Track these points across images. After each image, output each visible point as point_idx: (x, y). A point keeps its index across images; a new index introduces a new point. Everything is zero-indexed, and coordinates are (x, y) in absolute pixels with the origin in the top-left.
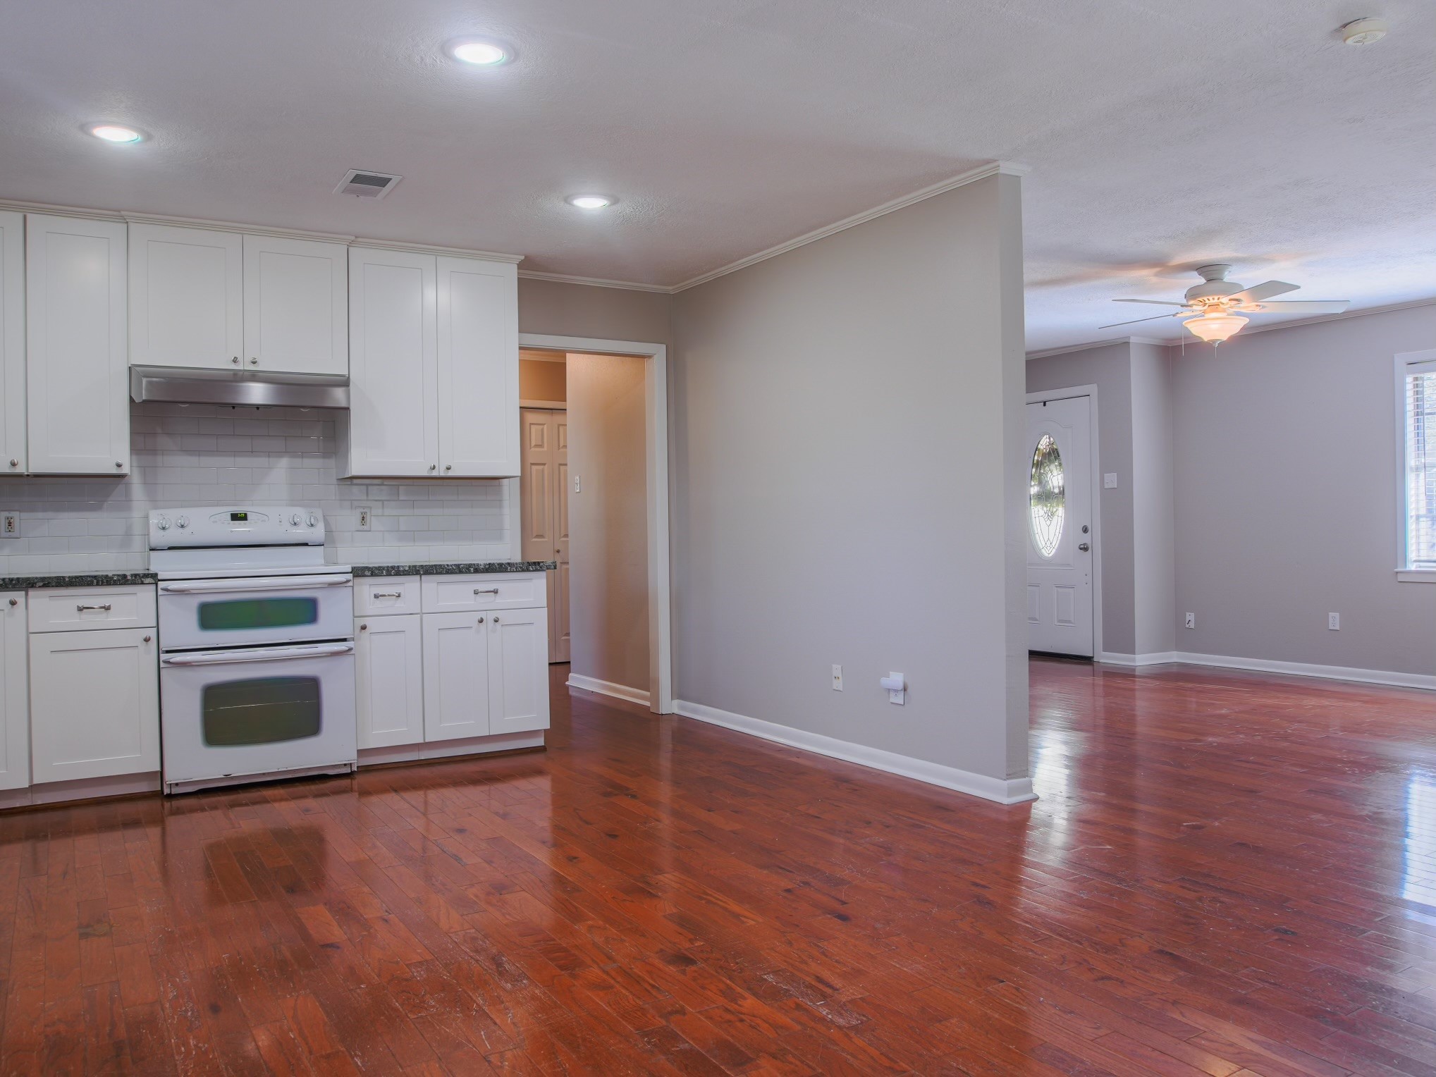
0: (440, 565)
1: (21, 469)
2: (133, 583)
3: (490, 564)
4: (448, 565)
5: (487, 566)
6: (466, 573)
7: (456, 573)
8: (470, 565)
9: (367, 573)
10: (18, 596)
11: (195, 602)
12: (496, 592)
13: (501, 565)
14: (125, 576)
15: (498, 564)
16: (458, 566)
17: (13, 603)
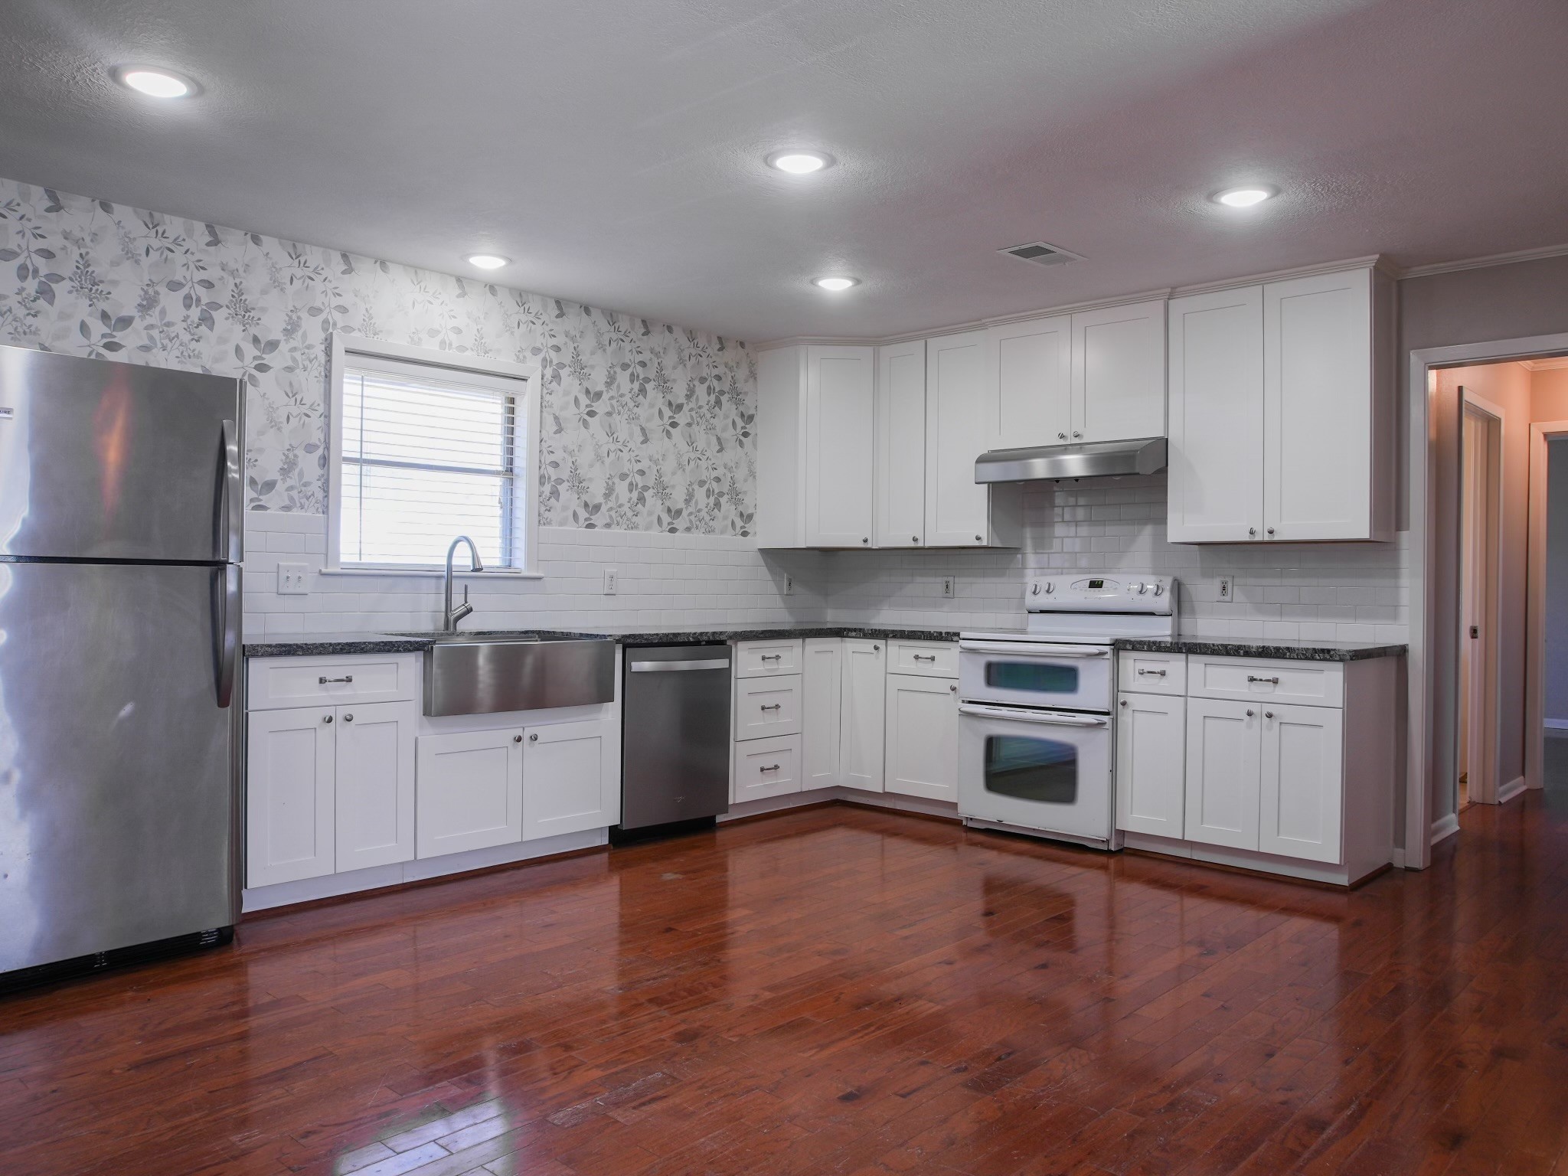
0: (1205, 645)
1: (920, 544)
2: (946, 640)
3: (1264, 647)
4: (1213, 645)
5: (1260, 650)
6: (1235, 655)
7: (1223, 655)
8: (1239, 647)
9: (1129, 647)
10: (880, 643)
11: (983, 661)
12: (1275, 681)
13: (1277, 649)
14: (941, 633)
15: (1274, 648)
16: (1225, 646)
17: (876, 648)
